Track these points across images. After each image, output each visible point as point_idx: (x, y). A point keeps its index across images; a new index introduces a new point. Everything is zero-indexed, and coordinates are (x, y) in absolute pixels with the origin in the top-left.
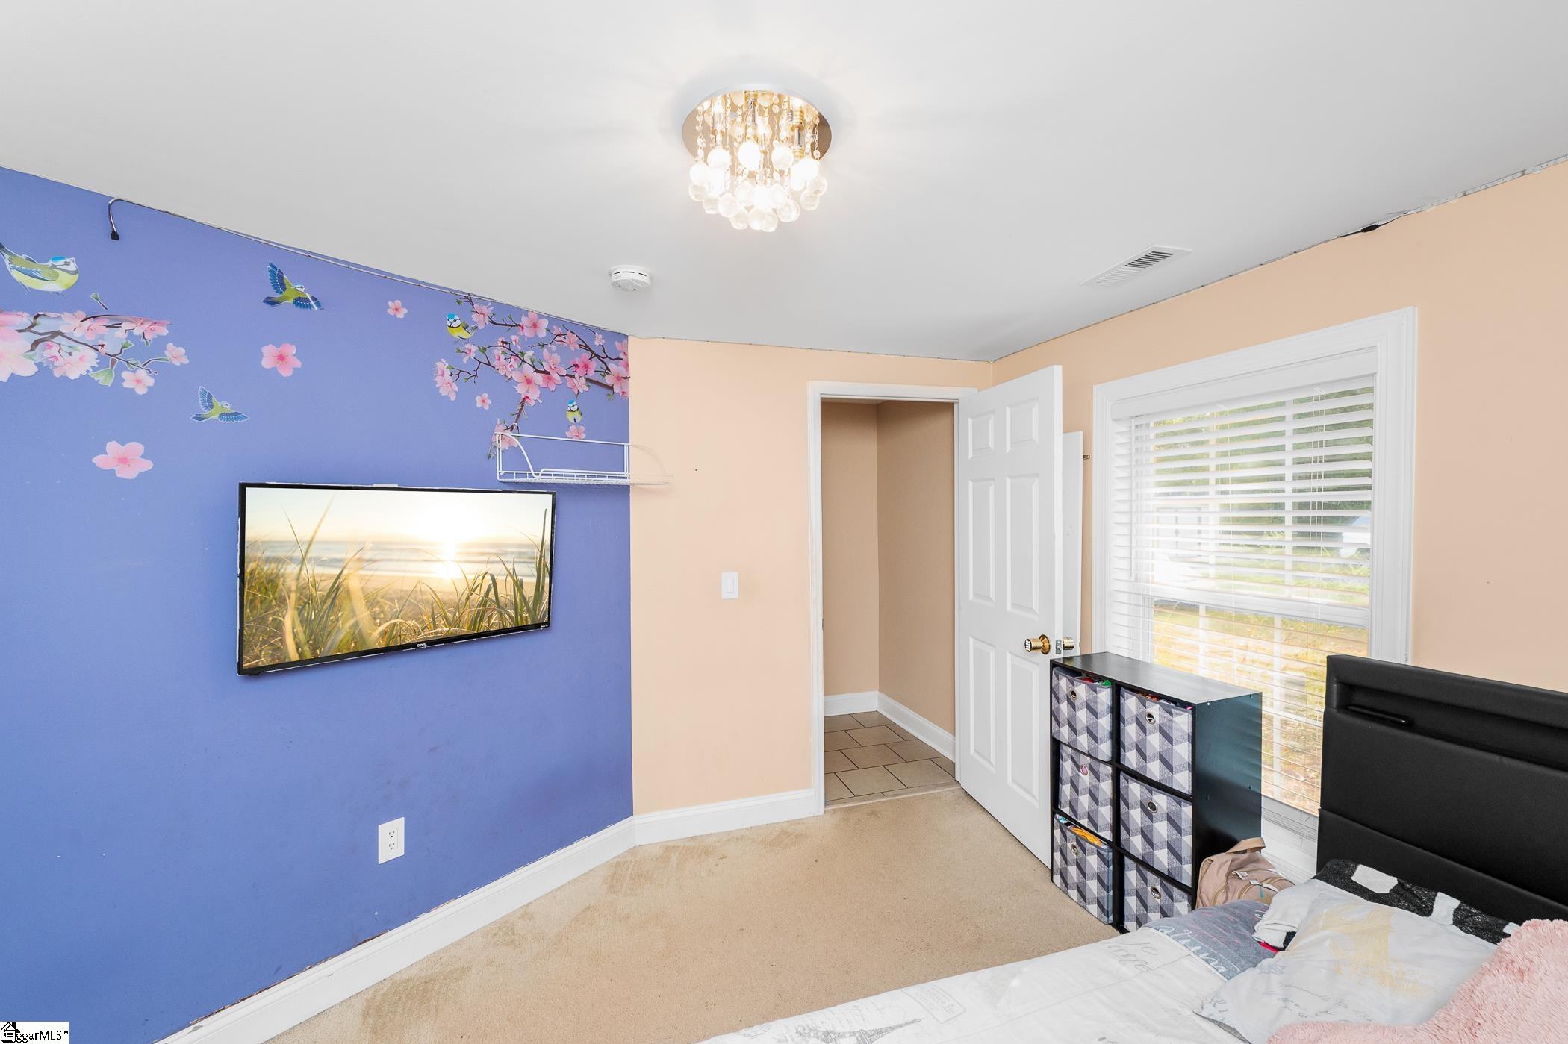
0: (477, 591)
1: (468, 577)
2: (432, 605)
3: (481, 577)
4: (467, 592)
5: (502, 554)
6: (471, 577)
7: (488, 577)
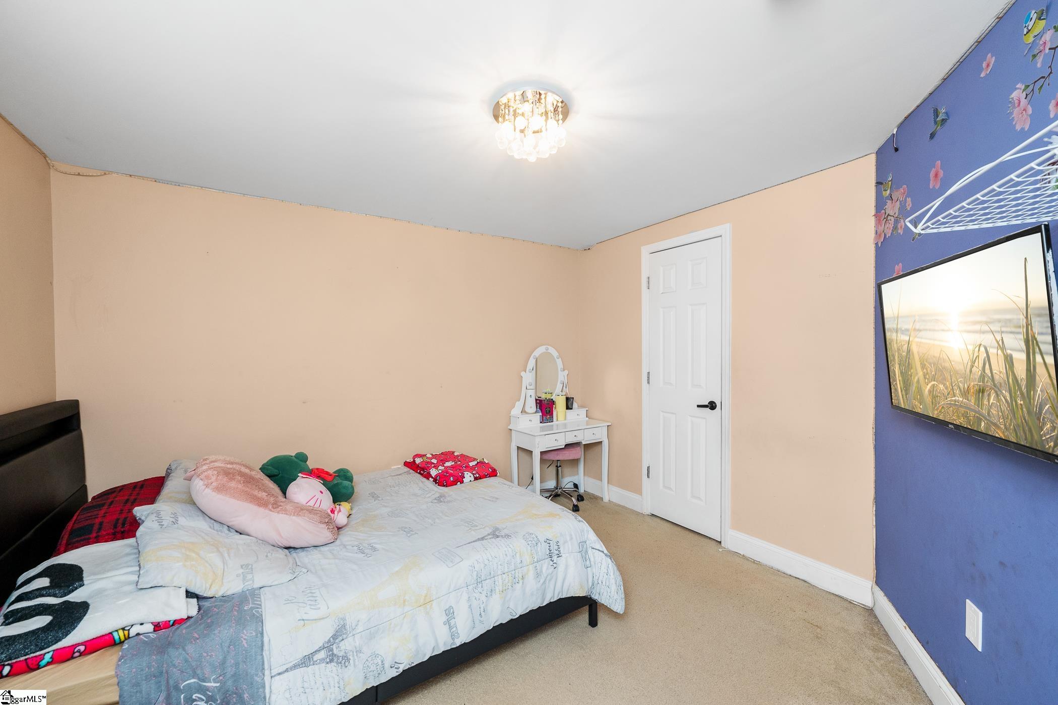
0: (976, 364)
1: (968, 347)
2: (950, 373)
3: (977, 348)
4: (969, 364)
5: (990, 323)
6: (971, 348)
7: (982, 349)
